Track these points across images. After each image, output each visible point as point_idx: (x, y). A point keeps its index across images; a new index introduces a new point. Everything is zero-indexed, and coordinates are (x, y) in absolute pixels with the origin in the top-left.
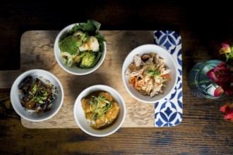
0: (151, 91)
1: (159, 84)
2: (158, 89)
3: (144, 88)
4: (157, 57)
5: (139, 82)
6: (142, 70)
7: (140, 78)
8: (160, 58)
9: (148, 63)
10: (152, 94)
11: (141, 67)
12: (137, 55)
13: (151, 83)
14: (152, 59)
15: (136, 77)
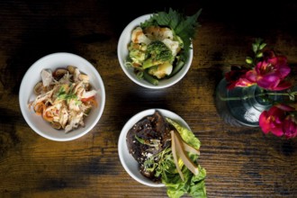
0: (68, 123)
1: (78, 113)
2: (77, 119)
3: (56, 119)
4: (77, 72)
5: (49, 109)
6: (51, 92)
7: (49, 104)
8: (82, 73)
9: (62, 81)
10: (68, 128)
11: (52, 86)
12: (47, 70)
13: (65, 111)
14: (68, 76)
15: (44, 102)
